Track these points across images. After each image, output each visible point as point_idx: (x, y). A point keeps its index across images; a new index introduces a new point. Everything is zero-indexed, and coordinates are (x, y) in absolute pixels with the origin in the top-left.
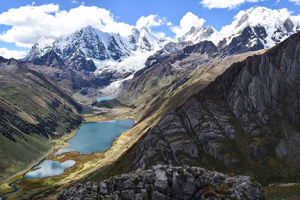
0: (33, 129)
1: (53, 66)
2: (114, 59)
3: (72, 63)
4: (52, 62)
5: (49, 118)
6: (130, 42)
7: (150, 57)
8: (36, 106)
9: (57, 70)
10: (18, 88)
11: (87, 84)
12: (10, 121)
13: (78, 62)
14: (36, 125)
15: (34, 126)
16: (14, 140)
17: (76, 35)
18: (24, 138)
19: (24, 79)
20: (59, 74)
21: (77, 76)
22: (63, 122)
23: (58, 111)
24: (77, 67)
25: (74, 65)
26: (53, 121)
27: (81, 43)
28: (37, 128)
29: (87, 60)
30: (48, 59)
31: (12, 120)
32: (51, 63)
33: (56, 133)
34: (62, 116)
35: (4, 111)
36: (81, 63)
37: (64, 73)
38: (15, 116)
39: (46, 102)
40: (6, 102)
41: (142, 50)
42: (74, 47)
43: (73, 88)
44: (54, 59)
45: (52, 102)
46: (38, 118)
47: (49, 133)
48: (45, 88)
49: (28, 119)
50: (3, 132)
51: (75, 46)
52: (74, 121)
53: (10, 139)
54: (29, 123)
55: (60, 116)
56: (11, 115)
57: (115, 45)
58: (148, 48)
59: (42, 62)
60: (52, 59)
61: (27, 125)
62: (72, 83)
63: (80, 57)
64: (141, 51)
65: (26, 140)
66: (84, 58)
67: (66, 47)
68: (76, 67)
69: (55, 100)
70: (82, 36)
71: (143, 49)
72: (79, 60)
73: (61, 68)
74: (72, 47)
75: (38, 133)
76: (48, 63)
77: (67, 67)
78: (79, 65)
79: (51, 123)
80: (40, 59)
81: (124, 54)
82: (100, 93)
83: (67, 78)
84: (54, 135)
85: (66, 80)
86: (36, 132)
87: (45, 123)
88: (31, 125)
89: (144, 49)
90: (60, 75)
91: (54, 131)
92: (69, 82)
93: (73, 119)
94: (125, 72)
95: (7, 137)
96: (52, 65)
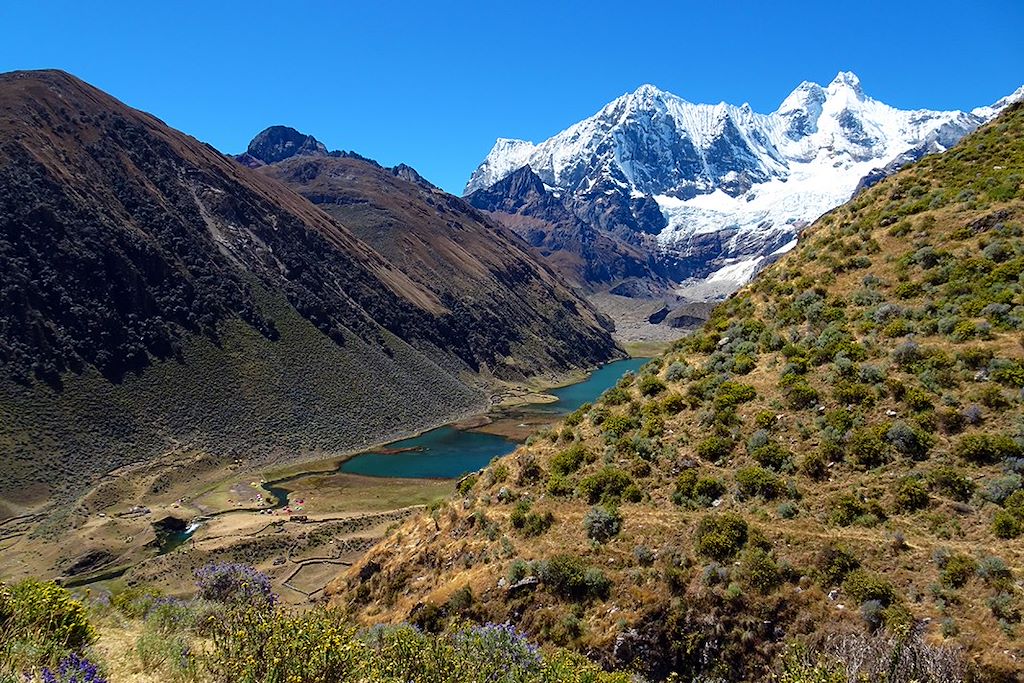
0: (423, 329)
1: (526, 213)
2: (729, 193)
3: (586, 206)
4: (525, 200)
5: (491, 306)
6: (789, 134)
7: (870, 173)
8: (450, 266)
9: (537, 223)
10: (398, 210)
11: (634, 268)
12: (340, 283)
13: (606, 204)
14: (436, 317)
15: (429, 317)
16: (339, 339)
17: (602, 122)
18: (381, 342)
19: (421, 192)
20: (543, 235)
21: (600, 241)
22: (543, 333)
23: (527, 300)
24: (602, 217)
25: (591, 211)
26: (504, 320)
27: (615, 146)
28: (438, 327)
29: (636, 197)
30: (513, 192)
31: (350, 280)
32: (520, 203)
33: (510, 361)
34: (541, 316)
35: (329, 251)
36: (614, 206)
37: (559, 230)
38: (364, 273)
39: (486, 262)
40: (341, 230)
41: (838, 159)
42: (594, 160)
43: (586, 277)
44: (532, 192)
45: (508, 268)
46: (448, 299)
47: (485, 355)
48: (488, 226)
49: (413, 295)
50: (303, 303)
51: (598, 156)
52: (583, 342)
53: (325, 331)
54: (411, 305)
55: (533, 313)
56: (350, 264)
57: (733, 146)
58: (860, 150)
59: (495, 200)
60: (524, 190)
61: (405, 309)
62: (584, 262)
63: (612, 186)
64: (834, 162)
65: (388, 352)
66: (626, 191)
67: (568, 164)
68: (597, 218)
69: (519, 264)
70: (621, 122)
71: (839, 153)
72: (608, 196)
73: (549, 217)
74: (588, 160)
75: (441, 345)
76: (512, 202)
77: (569, 214)
78: (609, 211)
79: (496, 326)
80: (490, 191)
81: (767, 174)
82: (678, 298)
83: (569, 248)
84: (504, 365)
85: (567, 252)
86: (432, 339)
87: (473, 320)
88: (420, 312)
89: (845, 153)
90: (547, 239)
91: (507, 353)
92: (574, 258)
93: (580, 336)
94: (768, 233)
95: (316, 323)
96: (523, 207)
